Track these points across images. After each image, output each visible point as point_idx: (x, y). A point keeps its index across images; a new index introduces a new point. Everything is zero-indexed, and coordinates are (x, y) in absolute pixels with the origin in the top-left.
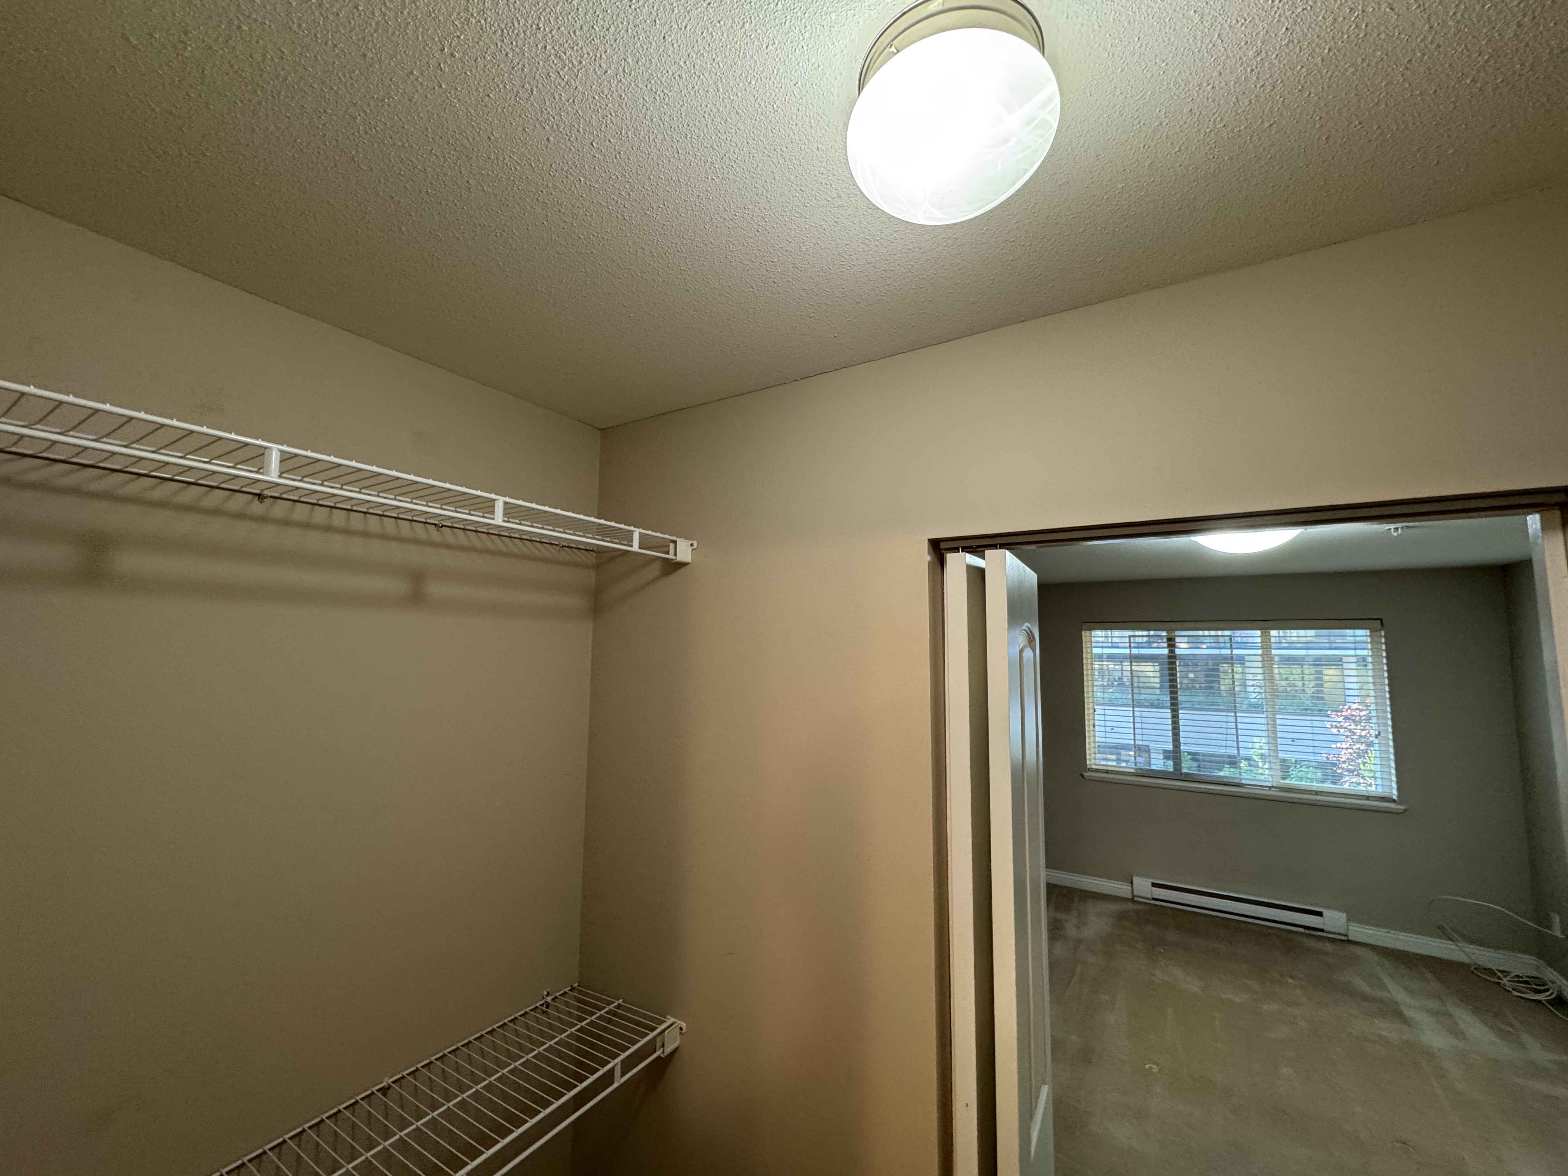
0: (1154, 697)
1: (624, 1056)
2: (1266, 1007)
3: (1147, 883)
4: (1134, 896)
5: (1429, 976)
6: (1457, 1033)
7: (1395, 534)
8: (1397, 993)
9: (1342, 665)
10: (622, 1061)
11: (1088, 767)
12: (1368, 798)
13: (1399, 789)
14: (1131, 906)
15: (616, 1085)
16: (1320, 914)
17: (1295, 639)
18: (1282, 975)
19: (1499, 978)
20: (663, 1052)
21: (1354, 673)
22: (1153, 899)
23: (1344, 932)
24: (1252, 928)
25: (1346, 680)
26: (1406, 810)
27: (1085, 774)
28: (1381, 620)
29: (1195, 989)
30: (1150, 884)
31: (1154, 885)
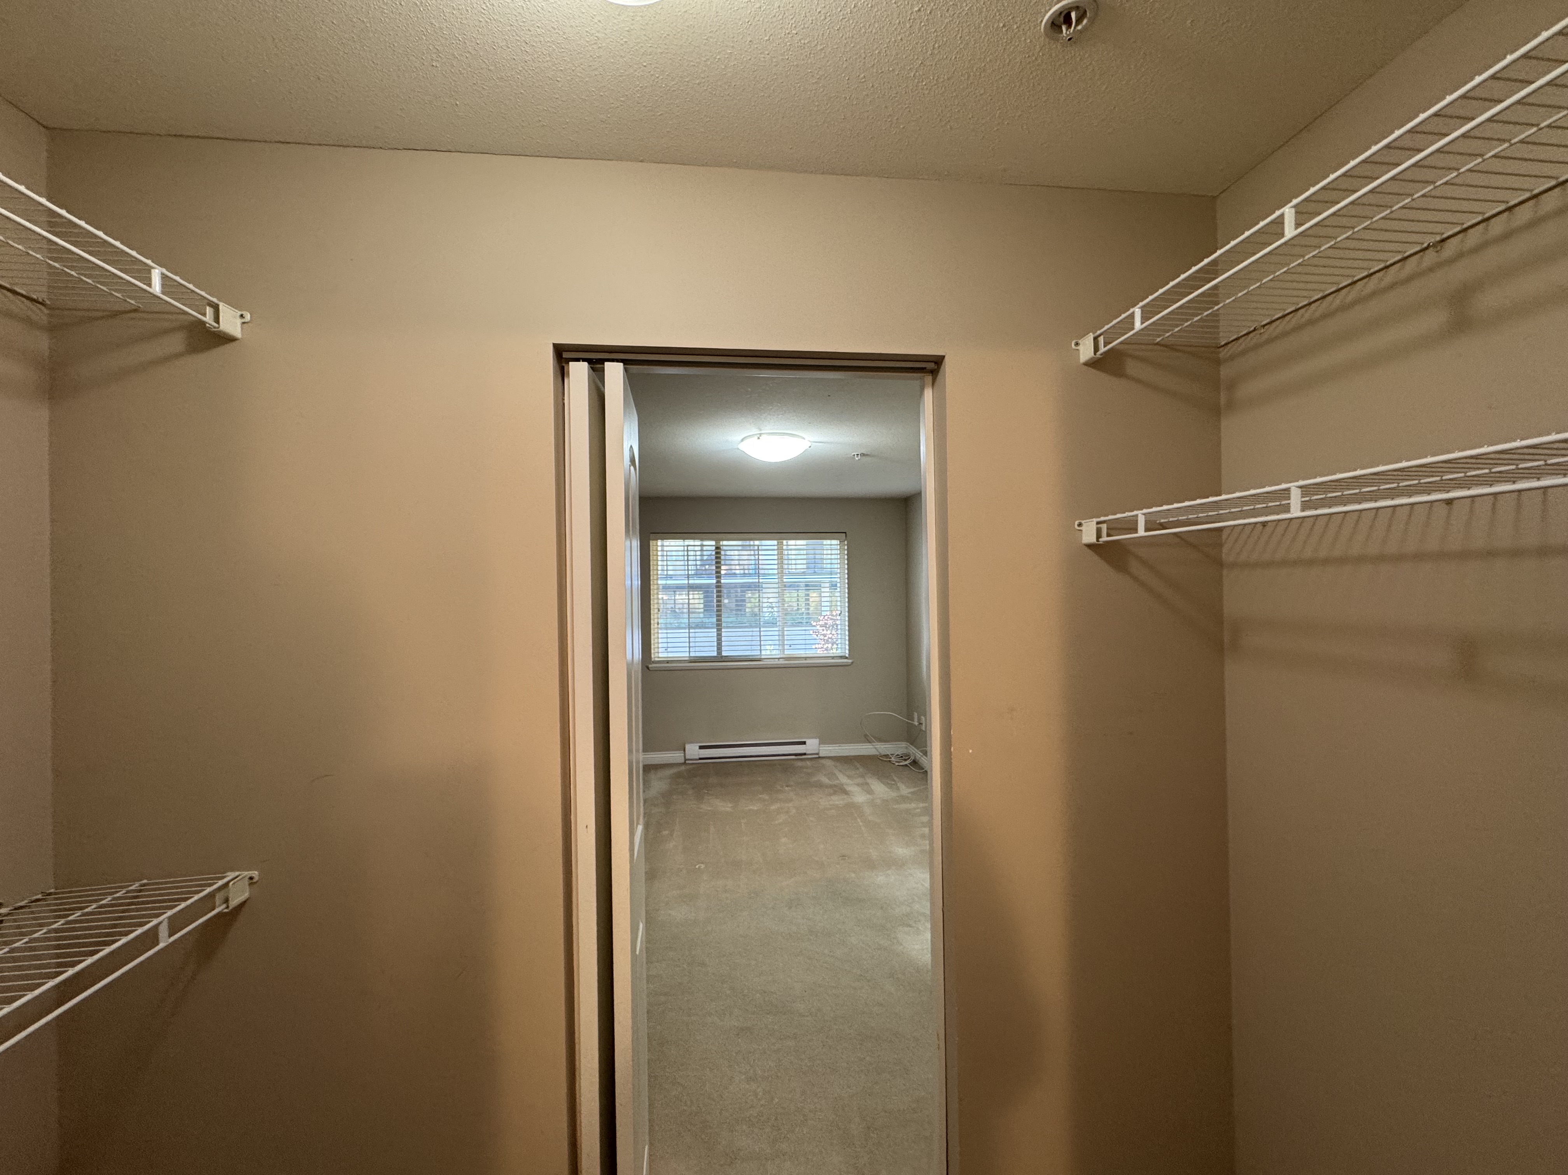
0: (699, 620)
1: (170, 913)
2: (772, 808)
3: (695, 747)
4: (686, 760)
5: (858, 765)
6: (870, 792)
7: (857, 459)
8: (843, 779)
9: (820, 589)
10: (169, 918)
11: (653, 660)
12: (833, 658)
13: (849, 650)
14: (683, 768)
15: (162, 945)
16: (804, 743)
17: (794, 570)
18: (782, 787)
19: (890, 758)
20: (227, 907)
21: (828, 594)
22: (702, 758)
23: (816, 752)
24: (766, 762)
25: (822, 595)
26: (852, 663)
27: (650, 666)
28: (845, 533)
29: (728, 809)
30: (698, 747)
31: (701, 747)
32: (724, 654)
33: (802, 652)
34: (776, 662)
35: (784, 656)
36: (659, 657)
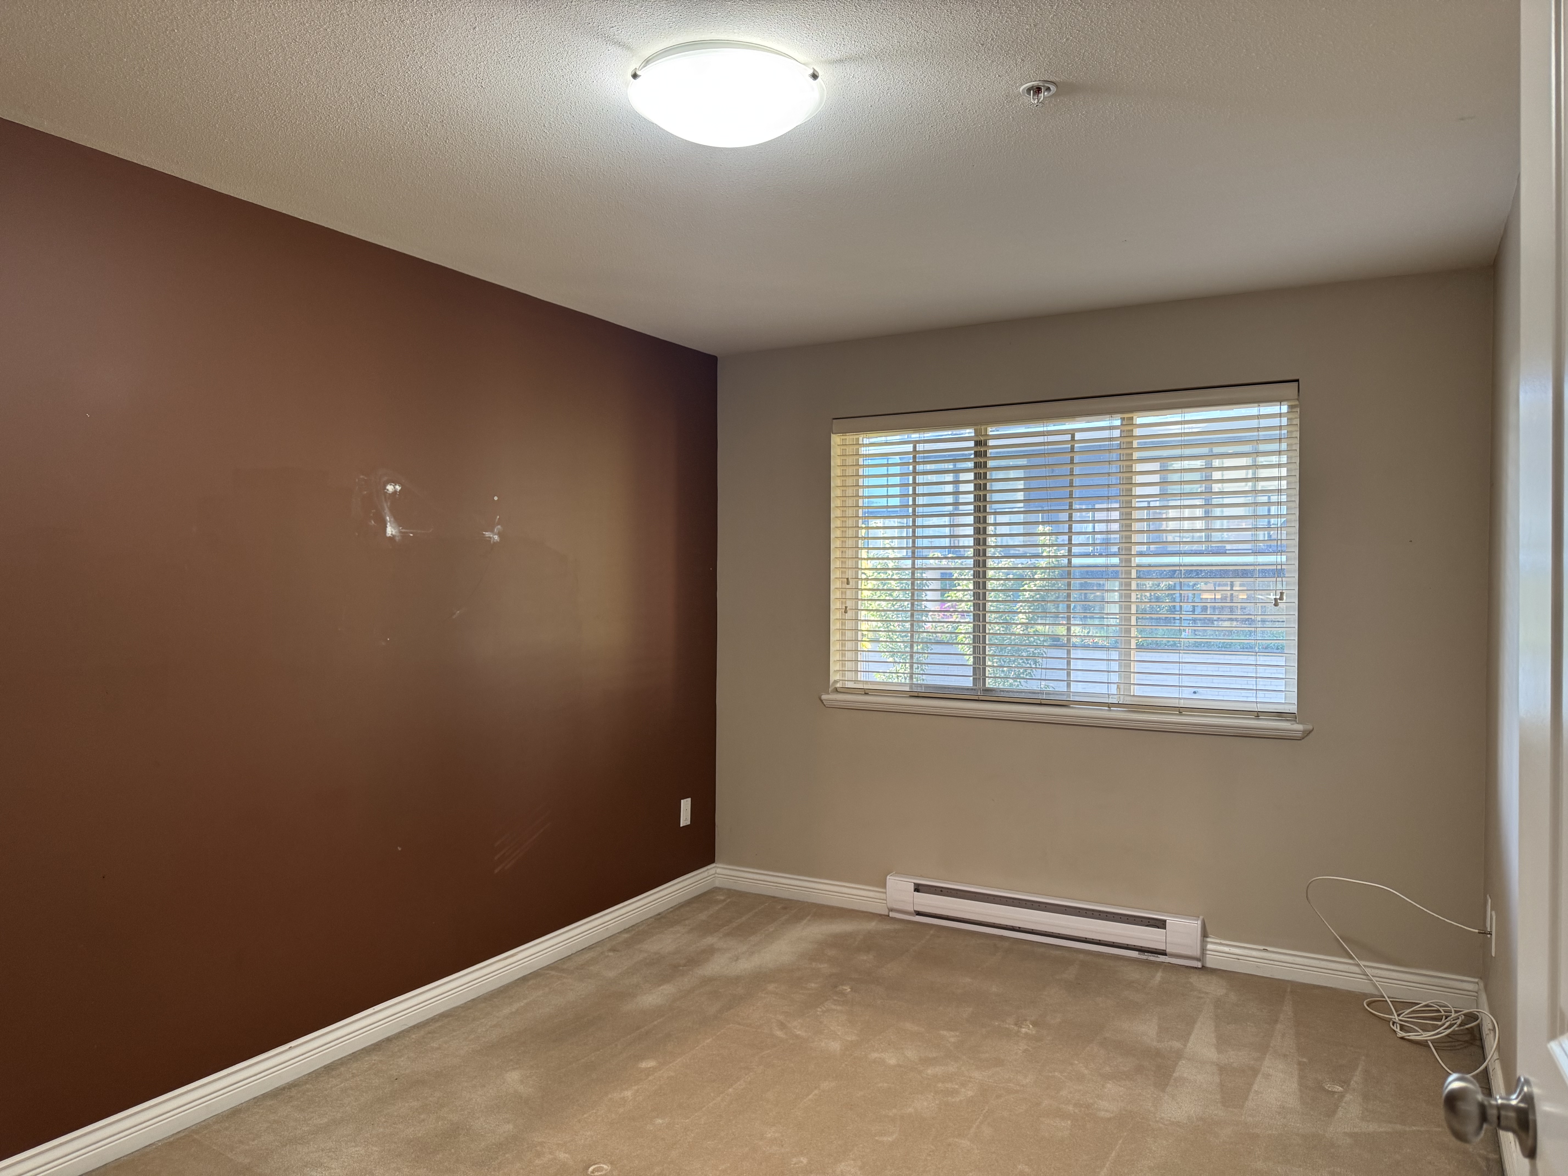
3: (909, 884)
11: (832, 685)
13: (1299, 700)
16: (1161, 924)
22: (919, 913)
23: (1197, 953)
26: (1307, 733)
27: (824, 697)
28: (1297, 381)
30: (912, 887)
31: (918, 888)
32: (990, 683)
33: (1174, 693)
34: (1104, 713)
35: (1128, 700)
36: (856, 681)
